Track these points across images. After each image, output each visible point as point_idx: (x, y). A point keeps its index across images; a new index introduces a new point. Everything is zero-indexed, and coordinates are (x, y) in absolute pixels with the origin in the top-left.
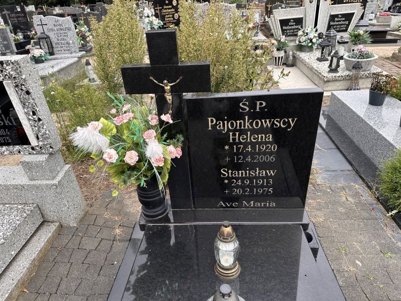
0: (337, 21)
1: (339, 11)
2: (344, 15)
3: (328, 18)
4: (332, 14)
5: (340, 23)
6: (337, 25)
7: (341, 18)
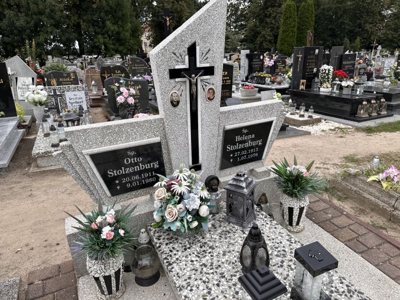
0: (240, 142)
1: (242, 120)
2: (252, 129)
3: (221, 138)
4: (228, 127)
5: (247, 145)
6: (241, 150)
7: (247, 134)
